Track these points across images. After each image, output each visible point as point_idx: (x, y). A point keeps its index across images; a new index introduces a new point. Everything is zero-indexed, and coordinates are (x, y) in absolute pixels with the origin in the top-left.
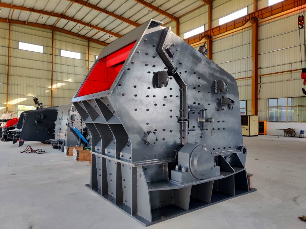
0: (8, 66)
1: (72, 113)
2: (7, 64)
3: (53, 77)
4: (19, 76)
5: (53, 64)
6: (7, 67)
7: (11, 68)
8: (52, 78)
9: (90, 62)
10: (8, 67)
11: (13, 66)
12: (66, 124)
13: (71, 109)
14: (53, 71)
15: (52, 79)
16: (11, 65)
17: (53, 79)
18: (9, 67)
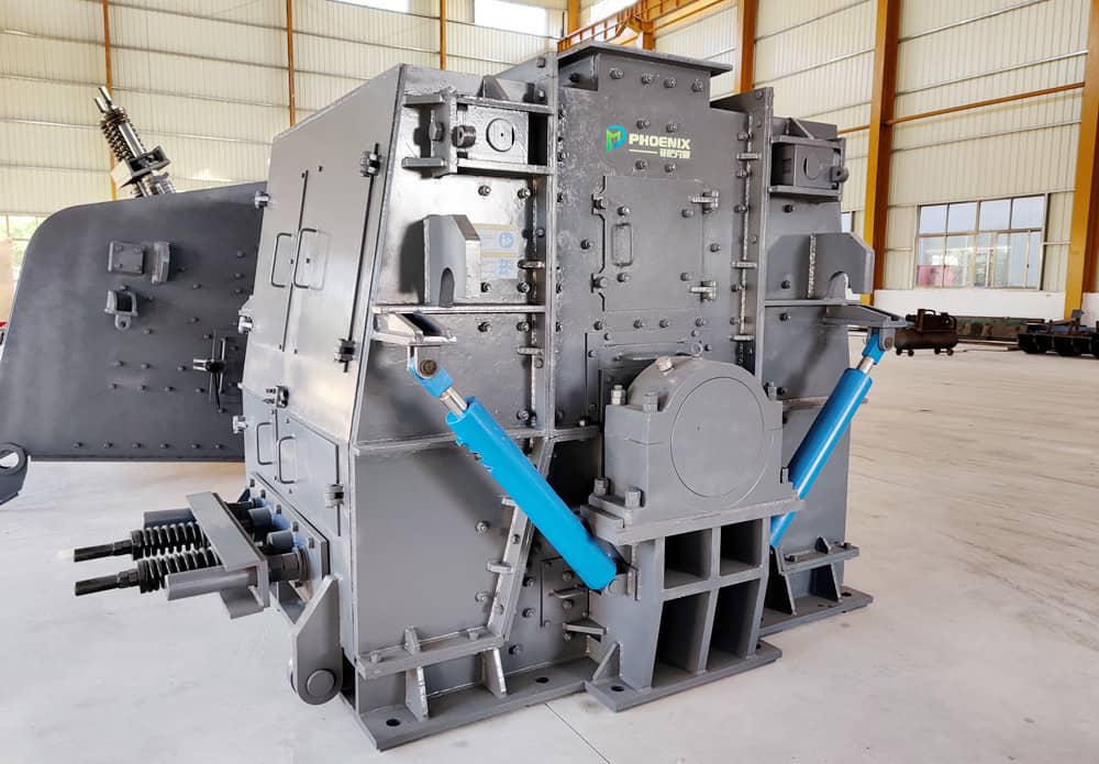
0: (108, 45)
1: (411, 197)
2: (101, 37)
3: (296, 96)
4: (157, 92)
5: (294, 35)
6: (102, 50)
7: (119, 57)
8: (292, 101)
9: (448, 26)
10: (107, 51)
11: (129, 48)
12: (347, 351)
13: (407, 148)
14: (296, 66)
15: (290, 107)
16: (120, 43)
17: (297, 105)
18: (113, 51)
